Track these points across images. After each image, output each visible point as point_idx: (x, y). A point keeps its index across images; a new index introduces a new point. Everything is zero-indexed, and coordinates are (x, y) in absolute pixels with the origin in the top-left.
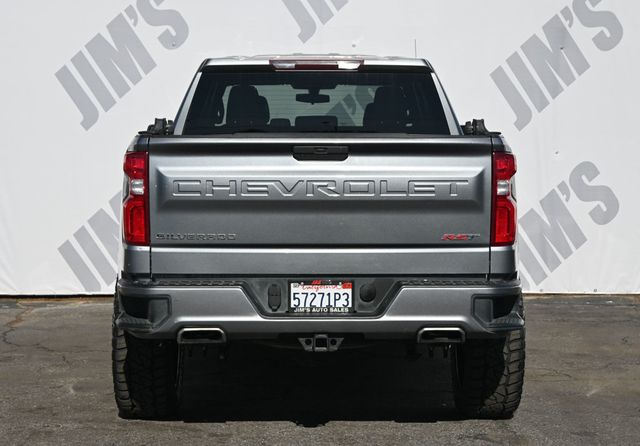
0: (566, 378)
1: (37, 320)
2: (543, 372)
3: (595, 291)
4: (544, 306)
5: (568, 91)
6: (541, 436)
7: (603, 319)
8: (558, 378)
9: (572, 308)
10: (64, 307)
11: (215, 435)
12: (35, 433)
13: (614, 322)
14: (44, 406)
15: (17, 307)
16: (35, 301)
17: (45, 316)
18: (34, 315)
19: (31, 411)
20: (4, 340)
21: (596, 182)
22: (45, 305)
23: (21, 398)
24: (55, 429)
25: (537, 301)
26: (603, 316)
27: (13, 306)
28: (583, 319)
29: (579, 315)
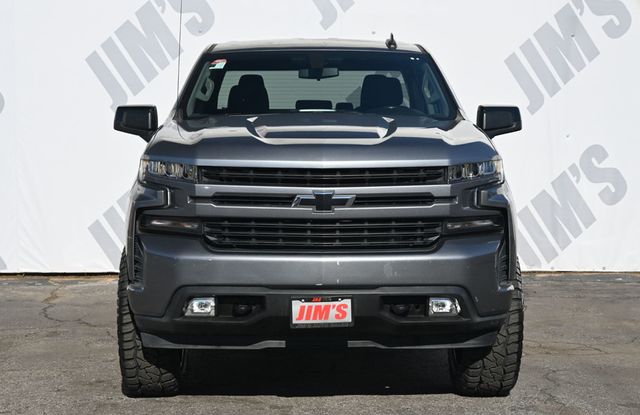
0: (597, 352)
1: (73, 296)
2: (573, 346)
3: (604, 268)
4: (557, 283)
5: (579, 77)
6: (590, 407)
7: (618, 296)
8: (589, 352)
9: (585, 285)
10: (95, 284)
11: (276, 407)
12: (100, 406)
13: (629, 298)
14: (102, 379)
15: (50, 284)
16: (66, 279)
17: (80, 293)
18: (68, 292)
19: (91, 384)
20: (46, 316)
21: (605, 164)
22: (76, 282)
23: (78, 371)
24: (119, 401)
25: (550, 278)
26: (617, 293)
27: (45, 283)
28: (598, 296)
29: (594, 292)
